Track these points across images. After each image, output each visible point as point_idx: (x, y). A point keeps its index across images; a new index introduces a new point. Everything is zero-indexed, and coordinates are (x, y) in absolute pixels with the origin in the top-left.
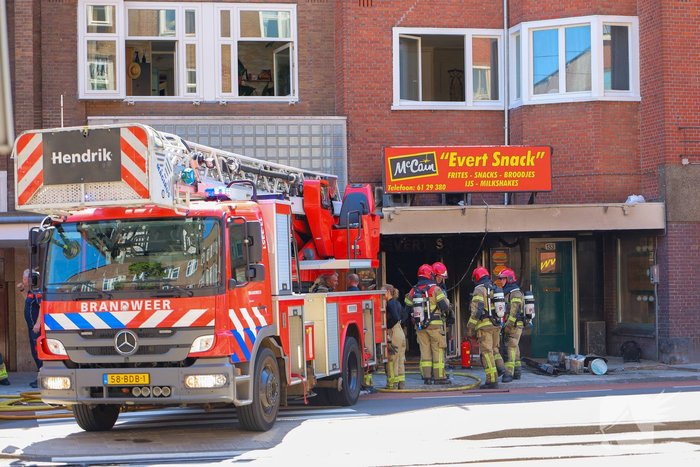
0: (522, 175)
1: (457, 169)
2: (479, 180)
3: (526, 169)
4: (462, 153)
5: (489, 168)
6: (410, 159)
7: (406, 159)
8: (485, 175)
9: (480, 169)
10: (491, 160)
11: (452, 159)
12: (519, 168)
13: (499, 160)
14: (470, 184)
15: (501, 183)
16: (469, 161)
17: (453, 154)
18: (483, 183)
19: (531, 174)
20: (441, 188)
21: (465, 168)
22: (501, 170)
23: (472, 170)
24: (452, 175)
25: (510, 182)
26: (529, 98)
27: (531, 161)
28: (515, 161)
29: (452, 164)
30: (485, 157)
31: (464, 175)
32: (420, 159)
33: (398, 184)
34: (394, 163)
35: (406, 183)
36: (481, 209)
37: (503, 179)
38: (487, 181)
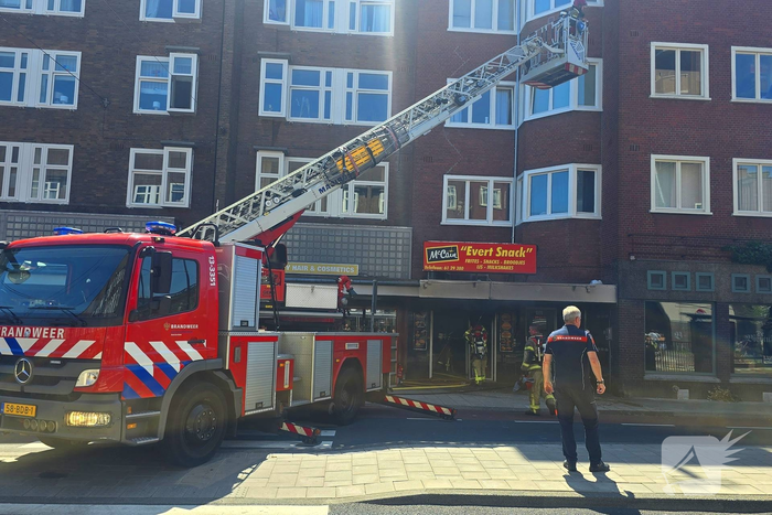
0: (516, 263)
1: (471, 257)
2: (487, 265)
3: (522, 259)
4: (475, 247)
5: (494, 257)
6: (441, 249)
7: (438, 250)
8: (491, 262)
9: (488, 257)
10: (495, 252)
11: (469, 250)
12: (514, 258)
13: (501, 253)
14: (480, 267)
15: (502, 268)
16: (480, 252)
17: (470, 247)
18: (489, 267)
19: (522, 263)
20: (461, 269)
21: (477, 257)
22: (502, 259)
23: (482, 258)
24: (468, 261)
25: (507, 267)
26: (527, 218)
27: (522, 254)
28: (512, 253)
29: (468, 254)
30: (491, 250)
31: (476, 261)
32: (447, 249)
33: (432, 265)
34: (429, 251)
35: (437, 265)
36: (487, 283)
37: (503, 265)
38: (492, 265)
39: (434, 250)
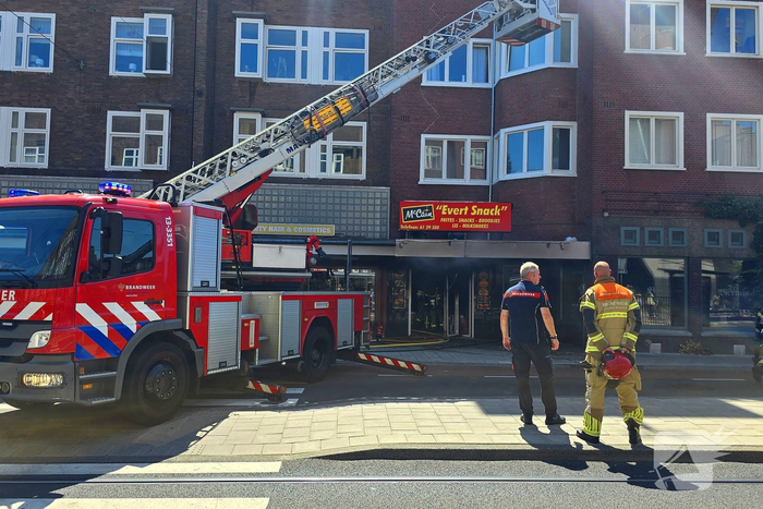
0: (491, 221)
1: (447, 216)
2: (462, 223)
3: (494, 217)
4: (450, 206)
5: (469, 216)
6: (416, 209)
7: (413, 209)
8: (466, 220)
9: (463, 216)
10: (470, 211)
11: (444, 210)
12: (489, 217)
13: (476, 211)
14: (455, 226)
15: (477, 226)
16: (456, 211)
17: (445, 206)
18: (464, 226)
19: (497, 221)
20: (436, 228)
21: (452, 215)
22: (477, 217)
23: (457, 217)
24: (443, 220)
25: (482, 225)
26: (504, 176)
27: (497, 212)
28: (487, 212)
29: (444, 213)
30: (466, 209)
31: (451, 220)
32: (423, 209)
33: (408, 224)
34: (405, 211)
35: (412, 224)
36: (462, 242)
37: (478, 223)
38: (467, 224)
39: (410, 210)
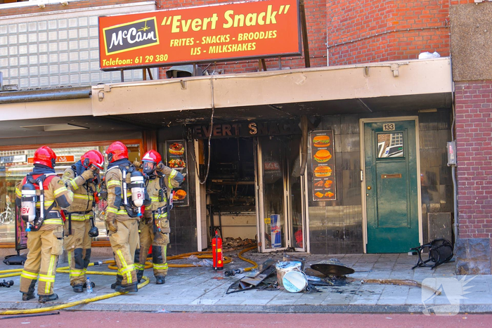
0: (260, 35)
1: (181, 35)
2: (208, 46)
3: (265, 28)
4: (186, 16)
5: (220, 30)
6: (127, 28)
7: (123, 29)
8: (214, 40)
9: (209, 32)
10: (222, 20)
11: (176, 23)
12: (256, 28)
13: (232, 20)
14: (196, 52)
15: (235, 48)
16: (195, 24)
17: (176, 18)
18: (212, 50)
19: (272, 34)
20: (163, 58)
21: (190, 33)
22: (234, 32)
23: (198, 35)
24: (175, 43)
25: (246, 46)
27: (271, 18)
28: (252, 19)
29: (175, 30)
30: (215, 18)
31: (189, 41)
32: (138, 26)
33: (114, 57)
34: (109, 34)
35: (122, 57)
37: (237, 42)
38: (218, 47)
39: (116, 31)
